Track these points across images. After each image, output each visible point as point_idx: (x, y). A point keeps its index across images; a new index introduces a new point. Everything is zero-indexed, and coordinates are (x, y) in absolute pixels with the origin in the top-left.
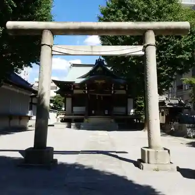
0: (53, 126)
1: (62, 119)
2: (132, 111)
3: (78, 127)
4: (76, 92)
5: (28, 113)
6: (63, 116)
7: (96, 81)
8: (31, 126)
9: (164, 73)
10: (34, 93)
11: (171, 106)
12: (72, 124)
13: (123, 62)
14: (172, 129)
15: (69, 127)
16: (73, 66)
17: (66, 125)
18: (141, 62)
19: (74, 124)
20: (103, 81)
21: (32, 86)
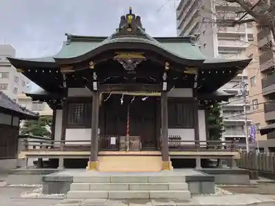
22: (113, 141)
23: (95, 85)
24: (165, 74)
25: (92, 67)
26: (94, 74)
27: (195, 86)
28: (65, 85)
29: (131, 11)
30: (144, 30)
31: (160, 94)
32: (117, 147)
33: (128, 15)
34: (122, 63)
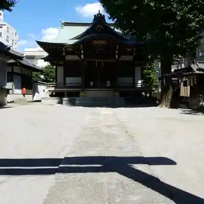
0: (40, 101)
1: (52, 93)
2: (140, 82)
3: (72, 103)
4: (69, 57)
5: (6, 85)
6: (53, 89)
7: (95, 42)
8: (13, 102)
9: (194, 24)
10: (14, 60)
11: (201, 72)
12: (64, 99)
13: (135, 7)
14: (201, 104)
15: (61, 102)
16: (65, 25)
17: (58, 100)
18: (163, 6)
19: (67, 99)
20: (104, 42)
21: (9, 48)
22: (92, 84)
23: (82, 56)
25: (81, 48)
26: (82, 51)
28: (64, 54)
29: (99, 12)
32: (93, 87)
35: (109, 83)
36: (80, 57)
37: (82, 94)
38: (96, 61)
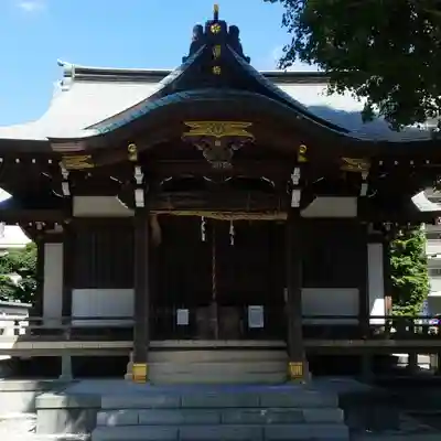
4: (85, 206)
7: (199, 129)
16: (78, 80)
22: (183, 317)
23: (139, 196)
24: (297, 171)
25: (134, 158)
26: (138, 171)
27: (364, 192)
28: (66, 192)
29: (216, 14)
30: (248, 60)
31: (284, 216)
32: (190, 332)
33: (209, 24)
34: (200, 148)
35: (256, 316)
36: (131, 202)
37: (139, 369)
38: (203, 215)
